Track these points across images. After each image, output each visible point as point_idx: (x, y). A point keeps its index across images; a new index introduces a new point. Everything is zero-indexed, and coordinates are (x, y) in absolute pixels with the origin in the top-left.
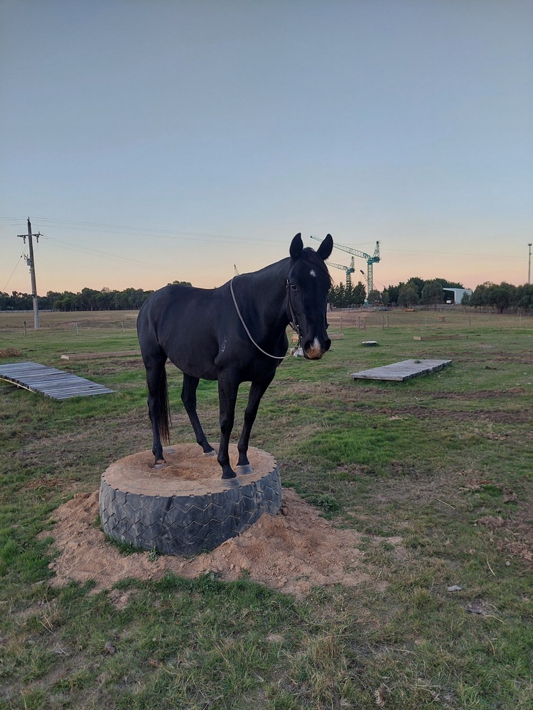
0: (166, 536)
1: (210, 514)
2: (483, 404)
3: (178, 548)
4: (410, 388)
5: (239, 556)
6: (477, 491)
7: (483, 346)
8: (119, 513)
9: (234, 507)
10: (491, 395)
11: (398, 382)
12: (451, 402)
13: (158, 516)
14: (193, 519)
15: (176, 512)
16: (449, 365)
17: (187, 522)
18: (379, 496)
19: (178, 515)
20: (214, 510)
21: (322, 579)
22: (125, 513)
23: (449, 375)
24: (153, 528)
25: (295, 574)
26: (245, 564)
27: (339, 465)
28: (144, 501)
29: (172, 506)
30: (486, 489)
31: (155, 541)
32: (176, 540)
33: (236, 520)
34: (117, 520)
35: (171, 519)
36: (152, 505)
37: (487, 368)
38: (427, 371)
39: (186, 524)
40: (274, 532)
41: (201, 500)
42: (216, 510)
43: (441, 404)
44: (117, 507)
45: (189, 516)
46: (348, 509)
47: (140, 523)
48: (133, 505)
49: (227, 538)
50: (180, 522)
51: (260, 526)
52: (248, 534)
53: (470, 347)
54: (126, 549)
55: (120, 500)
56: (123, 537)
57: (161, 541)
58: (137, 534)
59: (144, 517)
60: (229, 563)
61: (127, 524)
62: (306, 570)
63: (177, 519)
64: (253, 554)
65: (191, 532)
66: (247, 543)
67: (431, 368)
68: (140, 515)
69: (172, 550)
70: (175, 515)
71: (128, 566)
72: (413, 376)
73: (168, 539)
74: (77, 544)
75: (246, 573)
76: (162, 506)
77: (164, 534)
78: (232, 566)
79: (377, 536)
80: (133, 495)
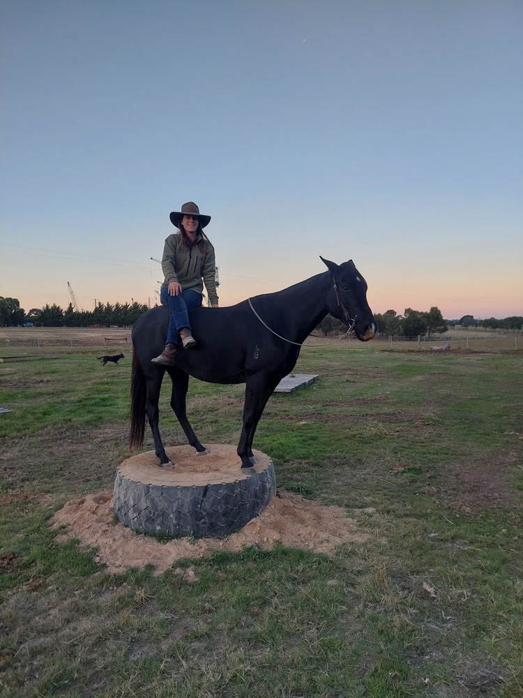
0: (203, 520)
1: (239, 498)
2: (363, 409)
3: (214, 530)
4: (298, 398)
5: (268, 531)
6: (404, 472)
7: (331, 363)
8: (155, 506)
9: (256, 491)
10: (365, 402)
11: (287, 393)
12: (338, 409)
13: (195, 503)
14: (226, 503)
15: (212, 498)
16: (317, 378)
17: (221, 507)
18: (335, 481)
19: (214, 501)
20: (242, 494)
21: (338, 541)
22: (162, 505)
23: (321, 387)
24: (191, 515)
25: (316, 540)
26: (276, 536)
27: (285, 462)
28: (182, 491)
29: (208, 493)
30: (409, 470)
31: (193, 526)
32: (211, 524)
33: (257, 502)
34: (152, 511)
35: (207, 505)
36: (189, 494)
37: (347, 381)
38: (305, 384)
39: (220, 509)
40: (285, 511)
41: (231, 487)
42: (243, 494)
43: (331, 410)
44: (152, 500)
45: (223, 501)
46: (319, 492)
47: (179, 513)
48: (170, 497)
49: (251, 518)
50: (215, 507)
51: (273, 506)
52: (267, 514)
53: (322, 365)
54: (163, 538)
55: (154, 494)
56: (158, 528)
57: (198, 526)
58: (174, 522)
59: (182, 506)
60: (261, 538)
61: (164, 514)
62: (324, 535)
63: (213, 505)
64: (277, 527)
65: (224, 515)
66: (268, 520)
67: (307, 381)
68: (178, 505)
69: (207, 533)
70: (211, 501)
71: (174, 551)
72: (297, 388)
73: (204, 523)
74: (112, 539)
75: (278, 542)
76: (199, 495)
77: (201, 518)
78: (265, 539)
79: (355, 508)
80: (169, 488)
